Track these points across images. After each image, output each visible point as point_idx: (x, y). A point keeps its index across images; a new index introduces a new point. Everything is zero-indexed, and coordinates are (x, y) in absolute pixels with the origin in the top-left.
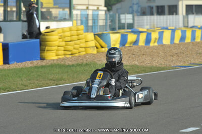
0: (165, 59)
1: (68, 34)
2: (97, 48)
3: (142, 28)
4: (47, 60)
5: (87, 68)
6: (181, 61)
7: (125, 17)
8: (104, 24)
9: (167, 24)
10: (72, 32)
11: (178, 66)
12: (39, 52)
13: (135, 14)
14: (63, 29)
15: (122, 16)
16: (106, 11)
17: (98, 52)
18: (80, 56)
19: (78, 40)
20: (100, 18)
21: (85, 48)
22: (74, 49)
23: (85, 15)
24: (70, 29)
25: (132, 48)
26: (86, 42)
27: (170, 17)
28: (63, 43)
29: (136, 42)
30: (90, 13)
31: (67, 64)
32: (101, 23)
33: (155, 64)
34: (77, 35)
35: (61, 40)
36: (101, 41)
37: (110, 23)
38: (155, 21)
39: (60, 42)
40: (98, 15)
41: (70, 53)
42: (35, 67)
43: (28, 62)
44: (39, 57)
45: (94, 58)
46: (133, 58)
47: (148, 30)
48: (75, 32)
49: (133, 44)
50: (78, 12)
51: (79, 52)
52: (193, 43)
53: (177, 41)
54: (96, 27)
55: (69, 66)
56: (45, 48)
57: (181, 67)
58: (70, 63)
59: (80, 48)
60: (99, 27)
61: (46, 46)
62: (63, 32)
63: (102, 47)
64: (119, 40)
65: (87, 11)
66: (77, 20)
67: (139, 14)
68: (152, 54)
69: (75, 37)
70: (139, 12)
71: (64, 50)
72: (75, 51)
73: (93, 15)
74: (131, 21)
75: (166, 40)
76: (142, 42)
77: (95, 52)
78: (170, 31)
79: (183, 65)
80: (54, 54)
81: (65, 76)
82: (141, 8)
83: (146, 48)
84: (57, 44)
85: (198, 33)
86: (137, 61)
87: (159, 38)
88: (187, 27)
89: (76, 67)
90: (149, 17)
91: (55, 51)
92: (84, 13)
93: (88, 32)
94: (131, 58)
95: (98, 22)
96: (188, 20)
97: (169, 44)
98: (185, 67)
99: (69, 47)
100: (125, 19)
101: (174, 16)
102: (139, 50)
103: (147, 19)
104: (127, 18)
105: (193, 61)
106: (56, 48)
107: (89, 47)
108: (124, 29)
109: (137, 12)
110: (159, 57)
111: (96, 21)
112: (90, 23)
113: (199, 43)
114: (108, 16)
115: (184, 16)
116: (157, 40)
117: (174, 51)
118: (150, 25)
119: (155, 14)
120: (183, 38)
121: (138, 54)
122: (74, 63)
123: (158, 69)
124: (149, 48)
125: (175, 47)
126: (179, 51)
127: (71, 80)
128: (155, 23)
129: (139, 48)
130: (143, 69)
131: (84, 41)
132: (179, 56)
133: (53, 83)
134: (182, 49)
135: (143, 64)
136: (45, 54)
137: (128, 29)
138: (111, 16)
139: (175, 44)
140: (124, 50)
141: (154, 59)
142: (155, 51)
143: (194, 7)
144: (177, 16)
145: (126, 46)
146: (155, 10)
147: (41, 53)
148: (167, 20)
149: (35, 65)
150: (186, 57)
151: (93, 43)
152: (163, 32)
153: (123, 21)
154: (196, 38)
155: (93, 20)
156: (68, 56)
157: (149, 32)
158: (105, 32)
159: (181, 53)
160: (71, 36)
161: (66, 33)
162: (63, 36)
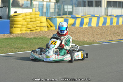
0: (93, 36)
1: (29, 17)
2: (48, 27)
3: (78, 14)
4: (14, 34)
6: (103, 38)
7: (68, 7)
8: (54, 11)
9: (94, 13)
10: (32, 16)
11: (101, 42)
12: (9, 28)
13: (74, 5)
14: (25, 13)
15: (66, 7)
16: (55, 3)
17: (48, 30)
18: (36, 32)
19: (36, 21)
20: (51, 7)
21: (40, 27)
22: (33, 27)
23: (41, 5)
24: (31, 14)
25: (71, 28)
26: (41, 23)
27: (96, 9)
28: (26, 23)
29: (74, 24)
30: (45, 3)
31: (27, 37)
32: (52, 10)
33: (86, 40)
34: (35, 18)
35: (24, 21)
36: (51, 23)
37: (58, 11)
38: (87, 11)
39: (23, 22)
40: (50, 5)
41: (30, 30)
42: (6, 38)
43: (1, 35)
44: (9, 31)
45: (45, 34)
47: (82, 16)
48: (34, 16)
49: (72, 26)
50: (37, 3)
51: (36, 30)
52: (111, 26)
53: (100, 24)
54: (48, 13)
55: (28, 39)
56: (13, 26)
57: (103, 42)
58: (30, 37)
59: (37, 27)
60: (50, 13)
61: (14, 25)
63: (51, 27)
65: (43, 2)
66: (36, 8)
67: (76, 5)
68: (84, 33)
69: (34, 20)
70: (76, 4)
71: (26, 28)
72: (33, 29)
73: (46, 5)
74: (71, 10)
75: (94, 24)
76: (78, 25)
77: (46, 29)
78: (96, 18)
79: (105, 41)
80: (19, 30)
81: (25, 46)
82: (78, 2)
84: (21, 24)
85: (115, 20)
86: (74, 37)
87: (89, 22)
88: (107, 15)
89: (33, 39)
90: (83, 8)
91: (20, 28)
92: (41, 3)
93: (43, 16)
95: (49, 10)
96: (108, 11)
97: (96, 26)
98: (106, 42)
99: (29, 26)
100: (67, 8)
101: (99, 8)
102: (75, 29)
103: (81, 9)
104: (68, 8)
105: (111, 39)
106: (20, 26)
107: (43, 26)
108: (66, 15)
109: (75, 4)
110: (89, 35)
111: (48, 9)
112: (45, 10)
113: (115, 26)
114: (56, 6)
115: (105, 9)
116: (87, 24)
117: (99, 31)
118: (83, 13)
119: (87, 6)
120: (105, 23)
121: (75, 32)
122: (32, 37)
123: (88, 43)
124: (82, 28)
125: (99, 28)
126: (102, 31)
128: (87, 12)
129: (76, 28)
130: (78, 43)
131: (39, 22)
132: (101, 35)
133: (16, 51)
134: (104, 30)
135: (78, 40)
136: (13, 30)
137: (69, 15)
138: (58, 6)
139: (99, 26)
141: (85, 36)
142: (86, 31)
143: (112, 3)
144: (101, 8)
146: (87, 3)
147: (10, 29)
148: (94, 10)
149: (6, 37)
150: (107, 36)
151: (45, 24)
152: (92, 18)
153: (66, 10)
154: (113, 23)
155: (47, 8)
156: (28, 32)
157: (83, 18)
158: (54, 17)
159: (103, 33)
160: (31, 18)
161: (27, 16)
162: (25, 18)
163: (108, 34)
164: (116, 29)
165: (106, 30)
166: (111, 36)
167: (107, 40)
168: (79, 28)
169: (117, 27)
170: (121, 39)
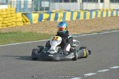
1: (5, 13)
2: (24, 22)
3: (54, 10)
5: (15, 35)
6: (75, 31)
7: (44, 3)
8: (31, 7)
9: (70, 8)
10: (8, 12)
13: (51, 1)
15: (43, 3)
17: (24, 25)
18: (12, 27)
21: (16, 22)
22: (9, 23)
23: (19, 1)
24: (6, 10)
25: (46, 22)
26: (17, 18)
27: (72, 4)
28: (2, 19)
29: (48, 19)
31: (2, 32)
34: (11, 14)
36: (26, 18)
38: (63, 6)
41: (6, 25)
45: (21, 28)
46: (46, 29)
47: (56, 11)
48: (10, 12)
51: (12, 25)
52: (84, 20)
53: (74, 18)
54: (26, 9)
57: (75, 35)
58: (5, 32)
59: (13, 22)
62: (2, 11)
63: (27, 22)
64: (38, 17)
66: (14, 4)
67: (53, 1)
69: (9, 15)
71: (2, 23)
72: (9, 24)
74: (47, 6)
75: (68, 18)
76: (52, 19)
77: (22, 24)
78: (70, 12)
79: (77, 34)
83: (54, 23)
85: (88, 14)
86: (48, 31)
88: (82, 10)
89: (8, 34)
94: (44, 29)
96: (83, 6)
97: (70, 20)
98: (78, 35)
100: (44, 4)
103: (57, 4)
105: (83, 32)
107: (18, 22)
111: (26, 5)
112: (22, 6)
113: (88, 20)
115: (80, 4)
116: (62, 18)
118: (60, 8)
120: (78, 17)
121: (49, 26)
122: (8, 31)
124: (56, 23)
125: (73, 22)
127: (3, 43)
129: (50, 23)
131: (15, 17)
132: (74, 28)
134: (77, 24)
139: (74, 20)
140: (41, 24)
144: (76, 3)
145: (42, 21)
148: (70, 5)
150: (79, 29)
151: (21, 19)
153: (43, 6)
154: (87, 17)
155: (24, 4)
156: (4, 27)
157: (57, 12)
158: (29, 12)
159: (76, 26)
160: (7, 14)
161: (3, 12)
162: (2, 14)
163: (81, 28)
164: (89, 23)
165: (80, 23)
166: (84, 29)
167: (80, 33)
168: (54, 22)
169: (90, 20)
170: (93, 31)
